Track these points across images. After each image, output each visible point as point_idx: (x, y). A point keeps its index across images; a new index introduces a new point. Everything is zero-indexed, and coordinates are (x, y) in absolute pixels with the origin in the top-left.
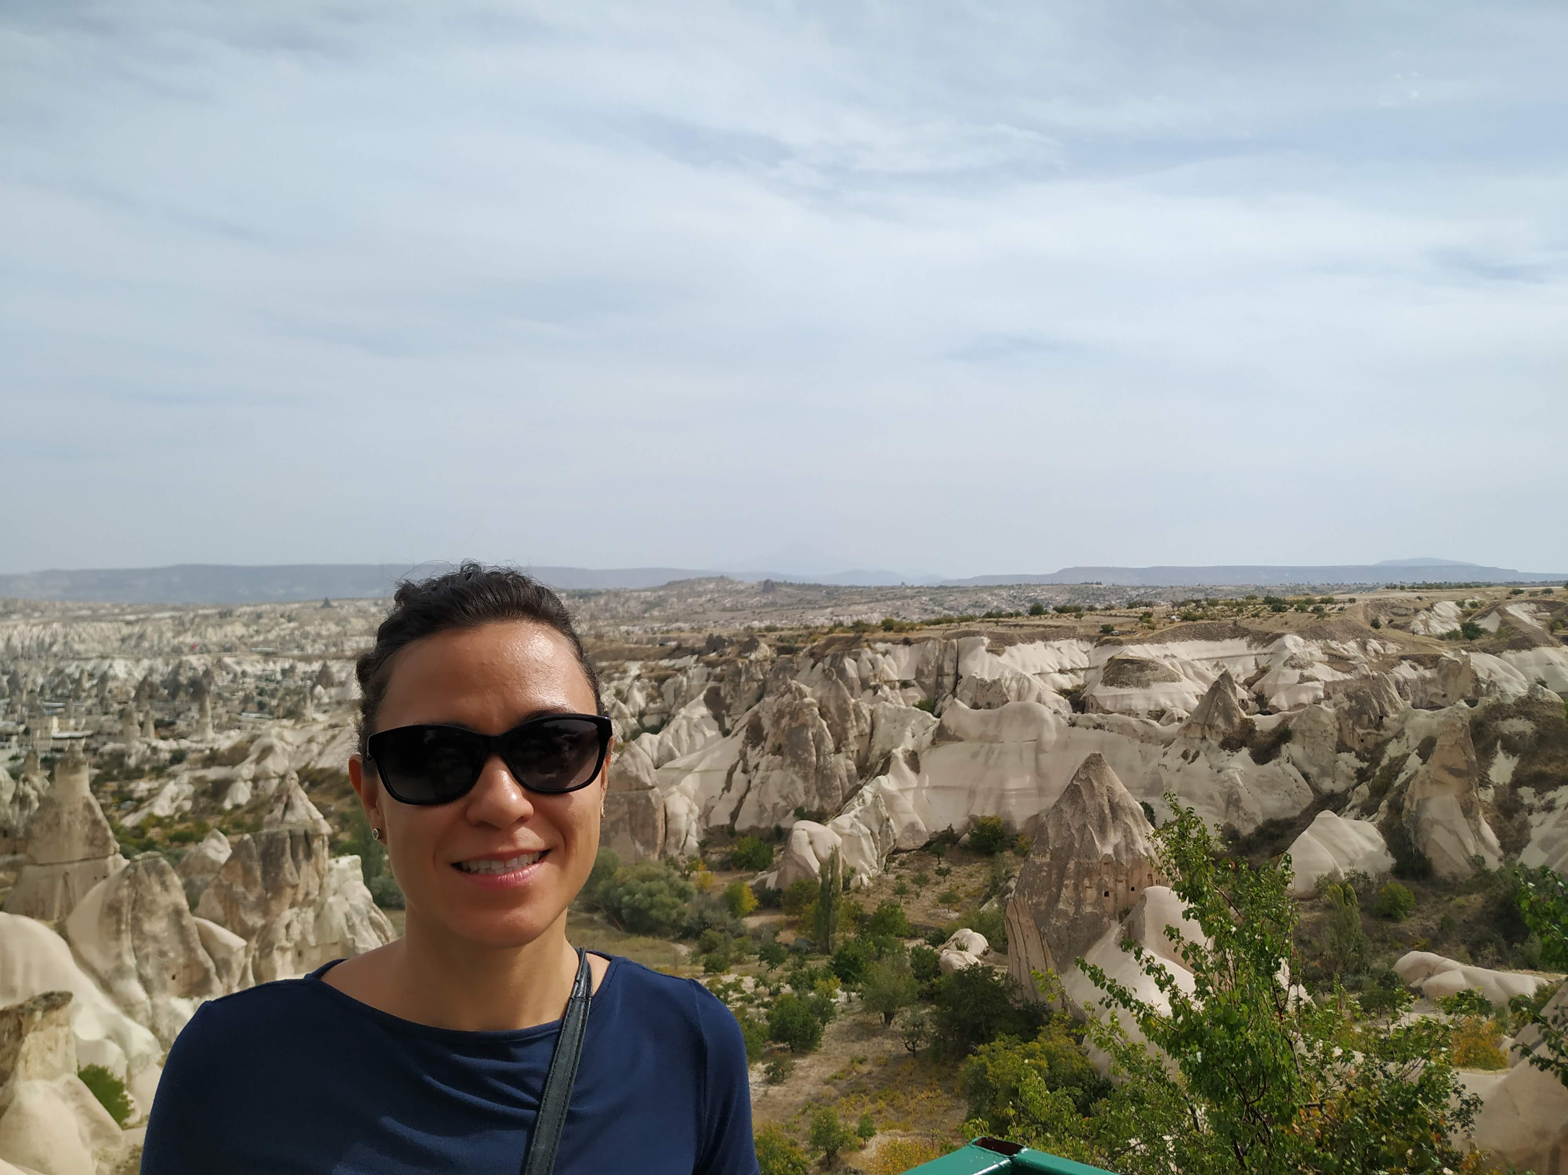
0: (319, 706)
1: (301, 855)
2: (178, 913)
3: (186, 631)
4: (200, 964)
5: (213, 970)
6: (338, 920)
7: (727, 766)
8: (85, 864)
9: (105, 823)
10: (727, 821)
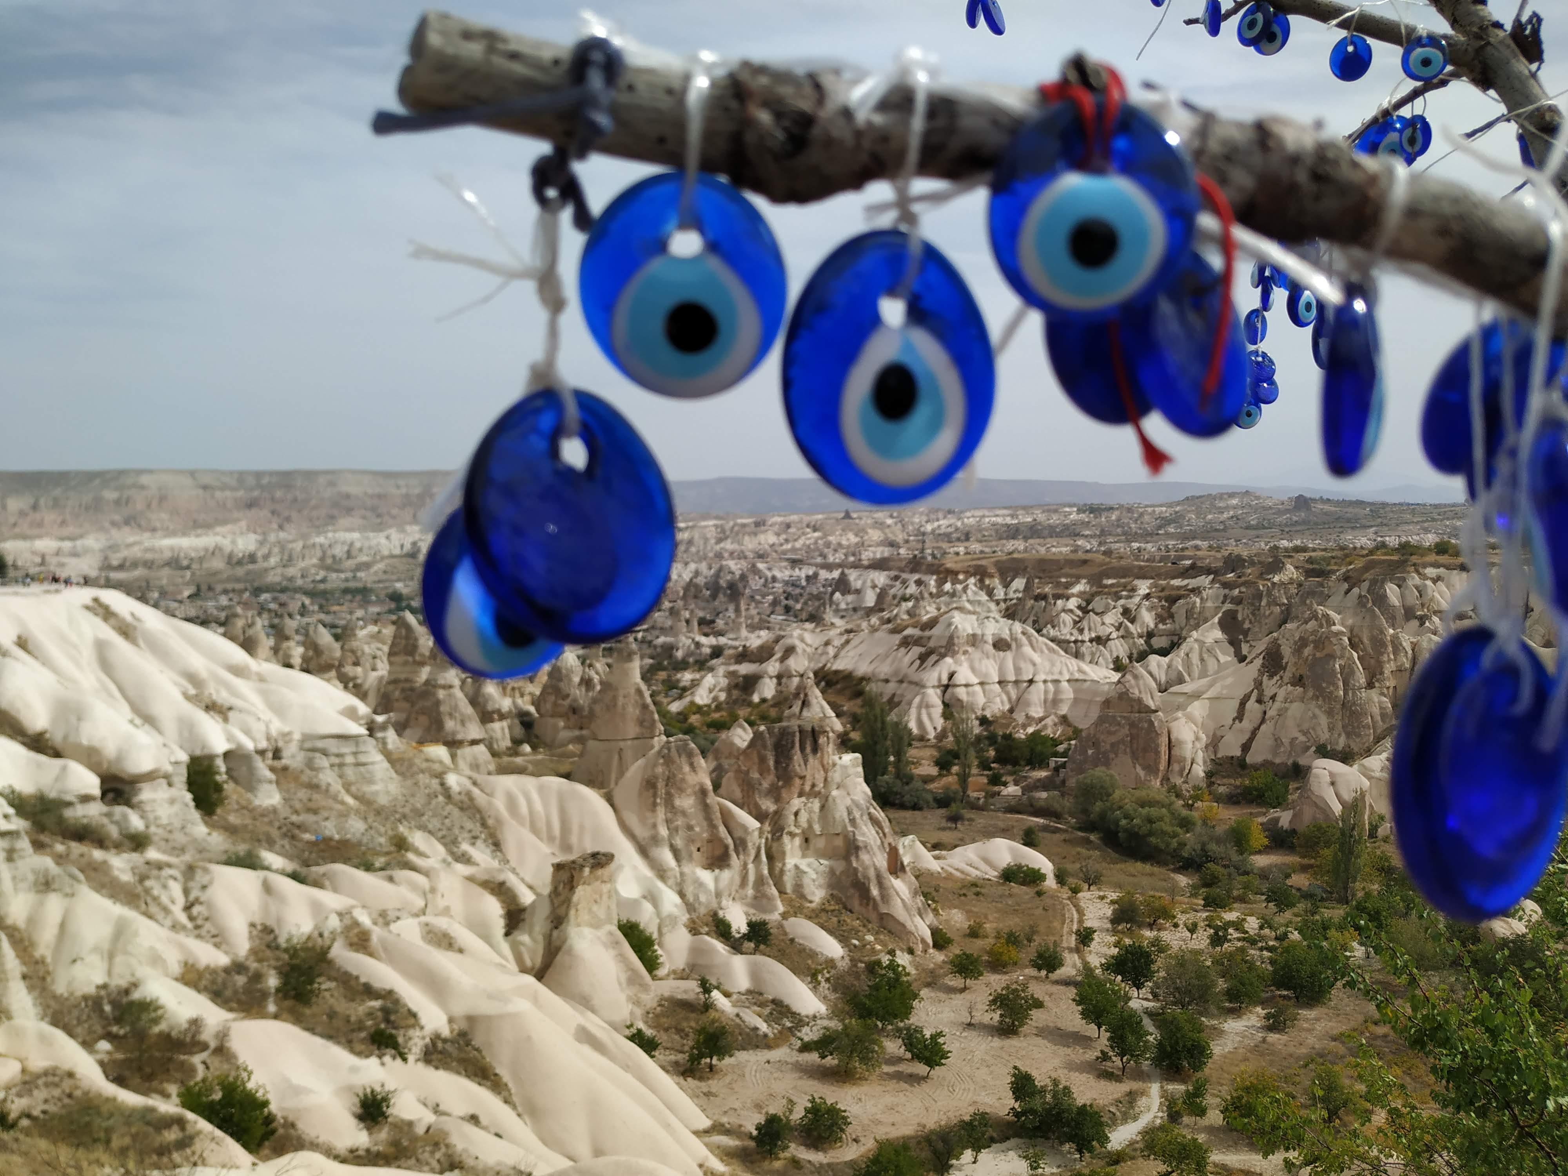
0: (837, 611)
1: (808, 749)
2: (703, 792)
3: (726, 538)
4: (721, 840)
5: (732, 847)
6: (841, 813)
7: (1240, 693)
8: (636, 742)
9: (652, 707)
10: (1238, 753)
